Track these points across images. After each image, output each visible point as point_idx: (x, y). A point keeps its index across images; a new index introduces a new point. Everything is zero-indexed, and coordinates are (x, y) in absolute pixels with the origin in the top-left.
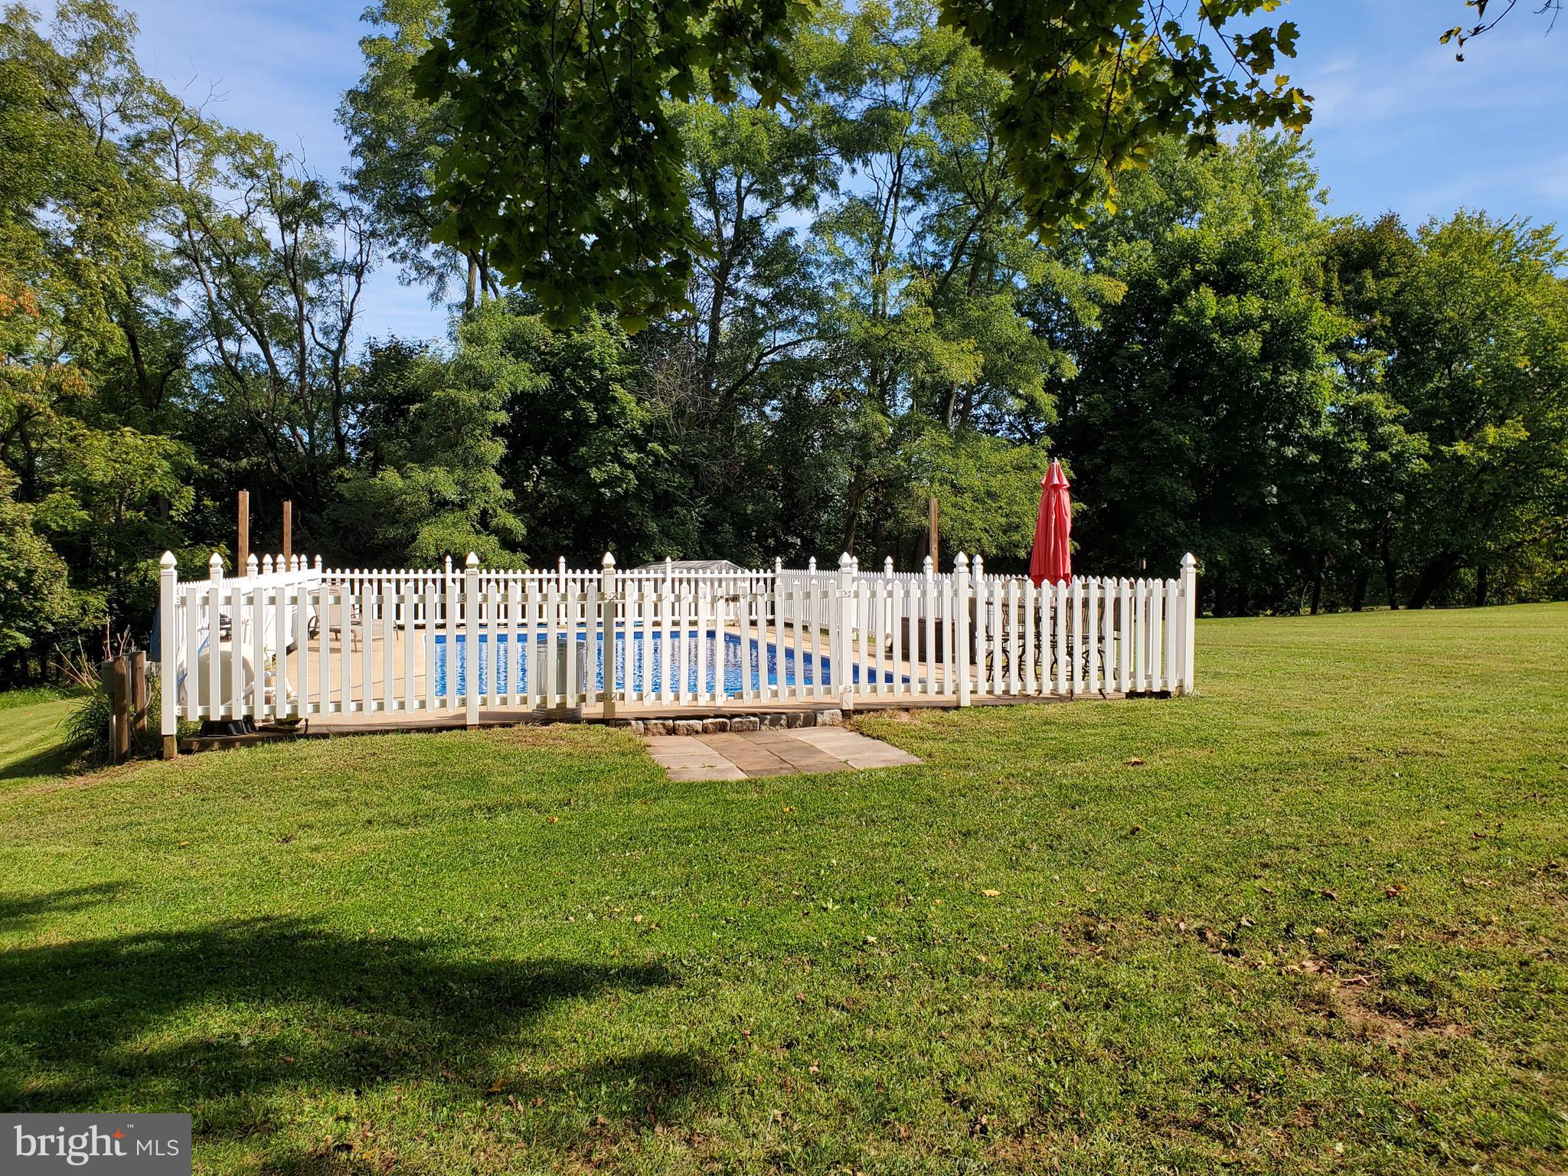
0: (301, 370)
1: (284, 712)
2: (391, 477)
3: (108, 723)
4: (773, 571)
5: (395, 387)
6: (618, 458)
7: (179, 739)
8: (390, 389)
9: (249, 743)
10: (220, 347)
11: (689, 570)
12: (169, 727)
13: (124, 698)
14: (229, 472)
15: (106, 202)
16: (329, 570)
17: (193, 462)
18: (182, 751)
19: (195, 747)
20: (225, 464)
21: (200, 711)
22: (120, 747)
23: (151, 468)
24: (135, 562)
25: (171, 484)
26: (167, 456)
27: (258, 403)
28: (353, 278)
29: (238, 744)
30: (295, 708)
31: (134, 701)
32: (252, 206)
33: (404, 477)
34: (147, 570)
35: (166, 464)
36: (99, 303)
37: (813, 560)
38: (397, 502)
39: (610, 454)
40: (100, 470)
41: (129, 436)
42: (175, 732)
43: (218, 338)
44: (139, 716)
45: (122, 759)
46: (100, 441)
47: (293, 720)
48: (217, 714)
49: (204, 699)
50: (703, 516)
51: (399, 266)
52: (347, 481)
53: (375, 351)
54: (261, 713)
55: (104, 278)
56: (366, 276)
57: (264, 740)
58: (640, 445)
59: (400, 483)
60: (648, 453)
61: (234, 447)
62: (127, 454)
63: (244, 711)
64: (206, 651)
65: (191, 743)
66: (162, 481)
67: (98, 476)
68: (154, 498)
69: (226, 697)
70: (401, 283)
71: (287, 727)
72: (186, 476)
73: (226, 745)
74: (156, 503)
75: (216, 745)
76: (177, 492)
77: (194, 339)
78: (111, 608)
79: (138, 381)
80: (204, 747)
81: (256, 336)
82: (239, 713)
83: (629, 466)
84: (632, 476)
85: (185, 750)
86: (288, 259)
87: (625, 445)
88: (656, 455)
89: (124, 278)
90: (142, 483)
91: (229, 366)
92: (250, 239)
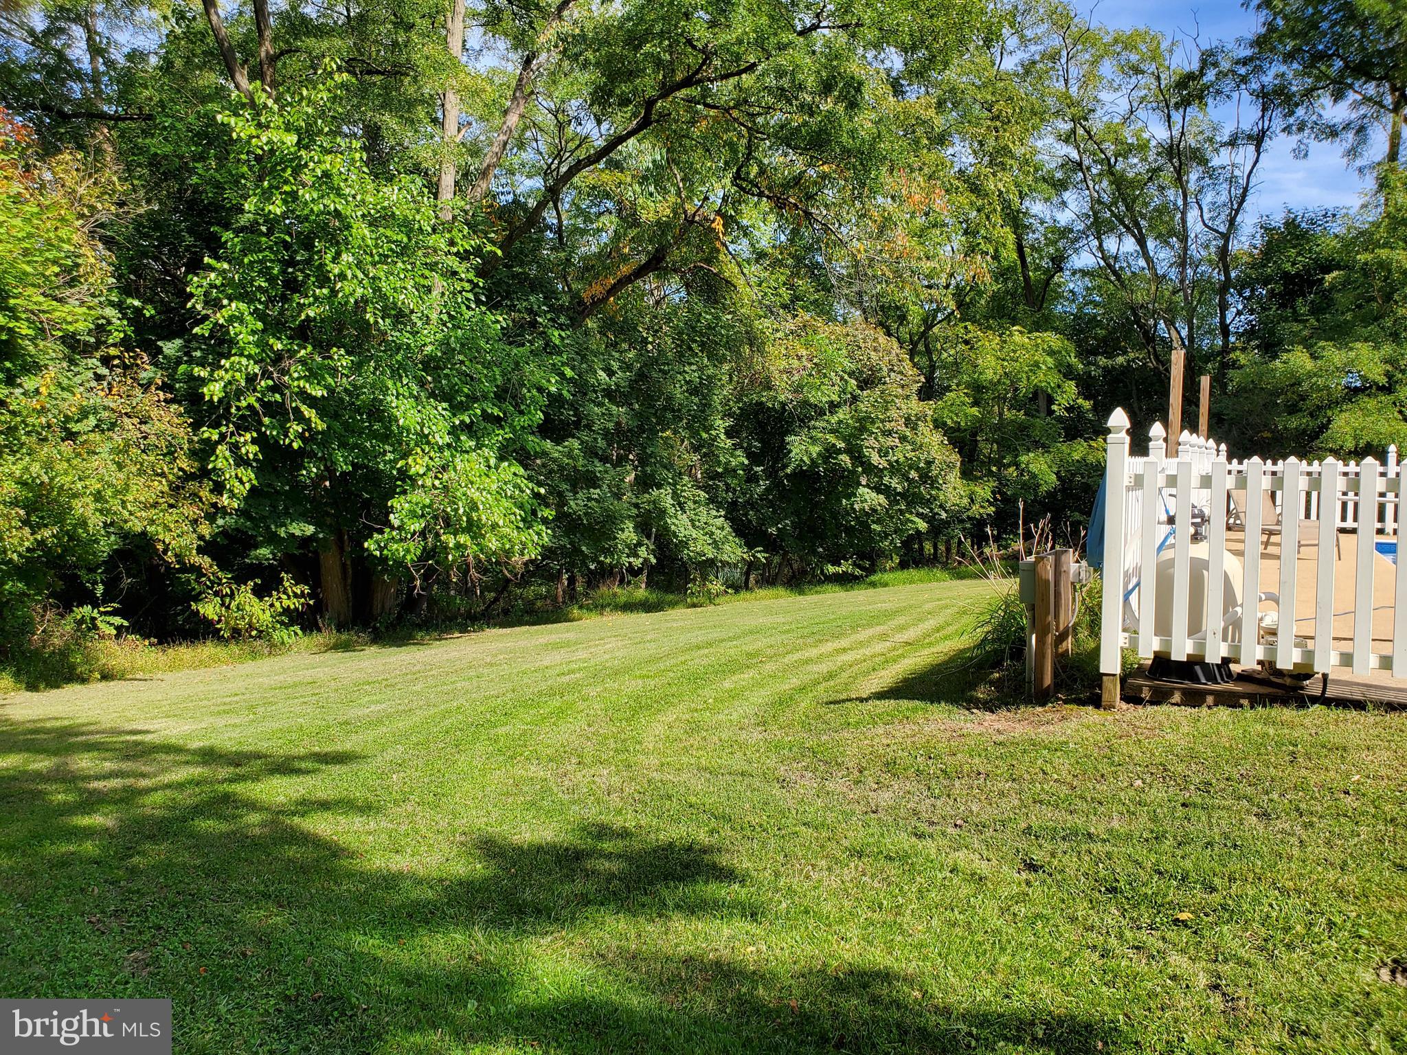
0: (1183, 261)
1: (1288, 659)
2: (1298, 359)
3: (1023, 642)
5: (1294, 264)
7: (1123, 680)
8: (1288, 267)
9: (1230, 700)
10: (1100, 247)
12: (1110, 664)
13: (1048, 613)
14: (1105, 368)
15: (1004, 114)
16: (1235, 461)
17: (1073, 360)
18: (1126, 698)
19: (1146, 694)
20: (1102, 361)
21: (1156, 645)
22: (1040, 678)
23: (1037, 365)
24: (1017, 456)
25: (1054, 379)
26: (1051, 353)
27: (1139, 297)
28: (1252, 148)
29: (1210, 699)
30: (1309, 655)
31: (1057, 616)
32: (1135, 104)
33: (1314, 357)
34: (1028, 464)
35: (1050, 360)
36: (995, 210)
38: (1305, 386)
40: (989, 367)
41: (1018, 336)
42: (1118, 671)
43: (1099, 238)
44: (1062, 637)
45: (1042, 698)
46: (989, 342)
47: (1303, 673)
48: (1182, 650)
49: (1163, 626)
51: (1295, 138)
52: (1241, 367)
53: (1267, 229)
54: (1251, 658)
55: (1000, 185)
56: (1267, 143)
57: (1255, 700)
59: (1309, 365)
61: (1109, 346)
62: (1015, 352)
63: (1223, 651)
64: (1168, 554)
65: (1140, 687)
66: (1046, 377)
67: (989, 375)
68: (1037, 393)
69: (1195, 627)
70: (1296, 157)
71: (1288, 681)
72: (1068, 373)
73: (1194, 699)
74: (1040, 399)
75: (1177, 697)
76: (1059, 386)
77: (1077, 240)
78: (995, 499)
79: (1023, 288)
80: (1159, 698)
81: (1134, 236)
82: (1215, 653)
85: (1132, 697)
86: (1172, 151)
89: (1017, 185)
90: (1028, 378)
91: (1109, 265)
92: (1130, 141)
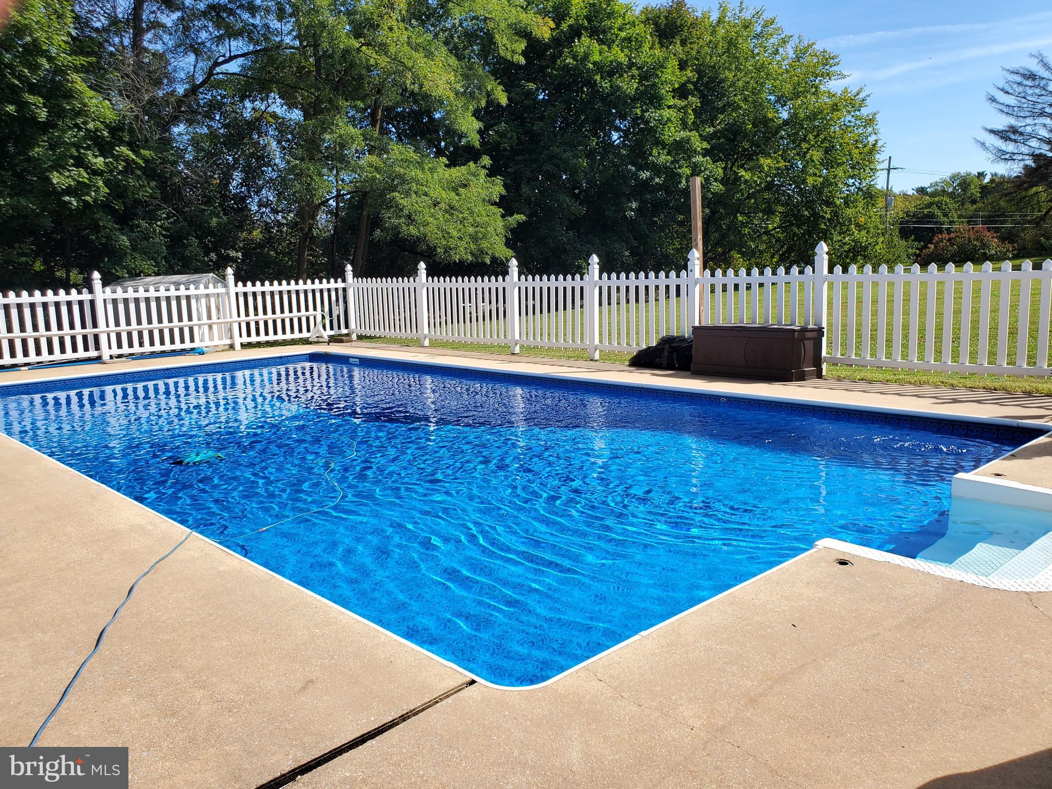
4: (344, 281)
6: (80, 162)
11: (177, 285)
37: (422, 265)
39: (72, 157)
50: (166, 229)
58: (104, 148)
60: (116, 158)
83: (95, 172)
84: (101, 183)
87: (88, 148)
88: (127, 160)
